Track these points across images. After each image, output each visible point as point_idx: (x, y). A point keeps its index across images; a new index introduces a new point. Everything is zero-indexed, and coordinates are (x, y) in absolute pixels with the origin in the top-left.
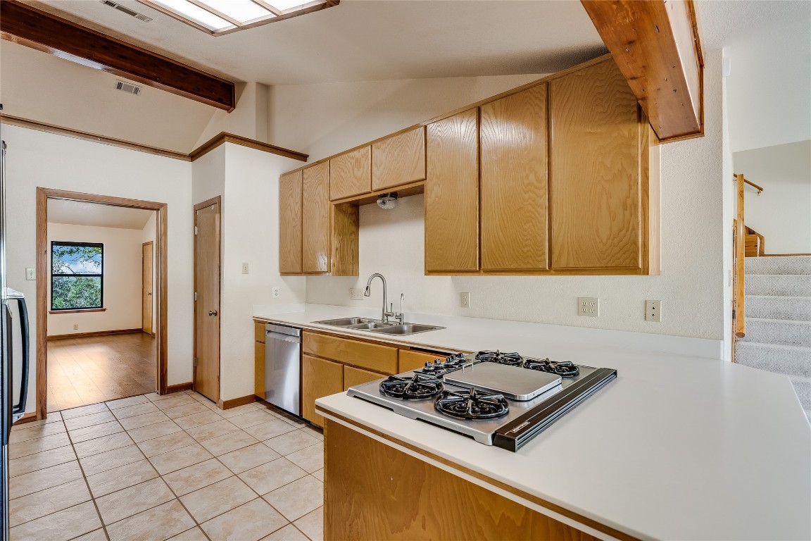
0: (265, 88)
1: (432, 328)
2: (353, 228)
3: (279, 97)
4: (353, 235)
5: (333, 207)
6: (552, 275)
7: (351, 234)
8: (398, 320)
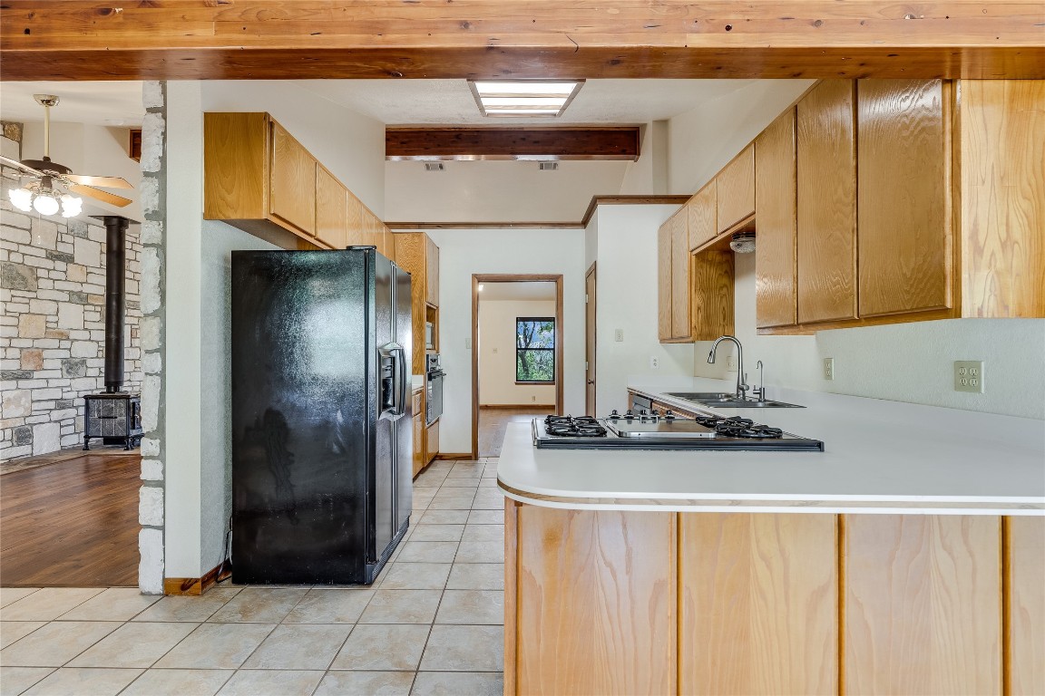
0: (663, 124)
1: (789, 406)
2: (725, 281)
3: (675, 131)
4: (725, 289)
5: (694, 258)
6: (864, 325)
7: (721, 288)
8: (758, 396)
